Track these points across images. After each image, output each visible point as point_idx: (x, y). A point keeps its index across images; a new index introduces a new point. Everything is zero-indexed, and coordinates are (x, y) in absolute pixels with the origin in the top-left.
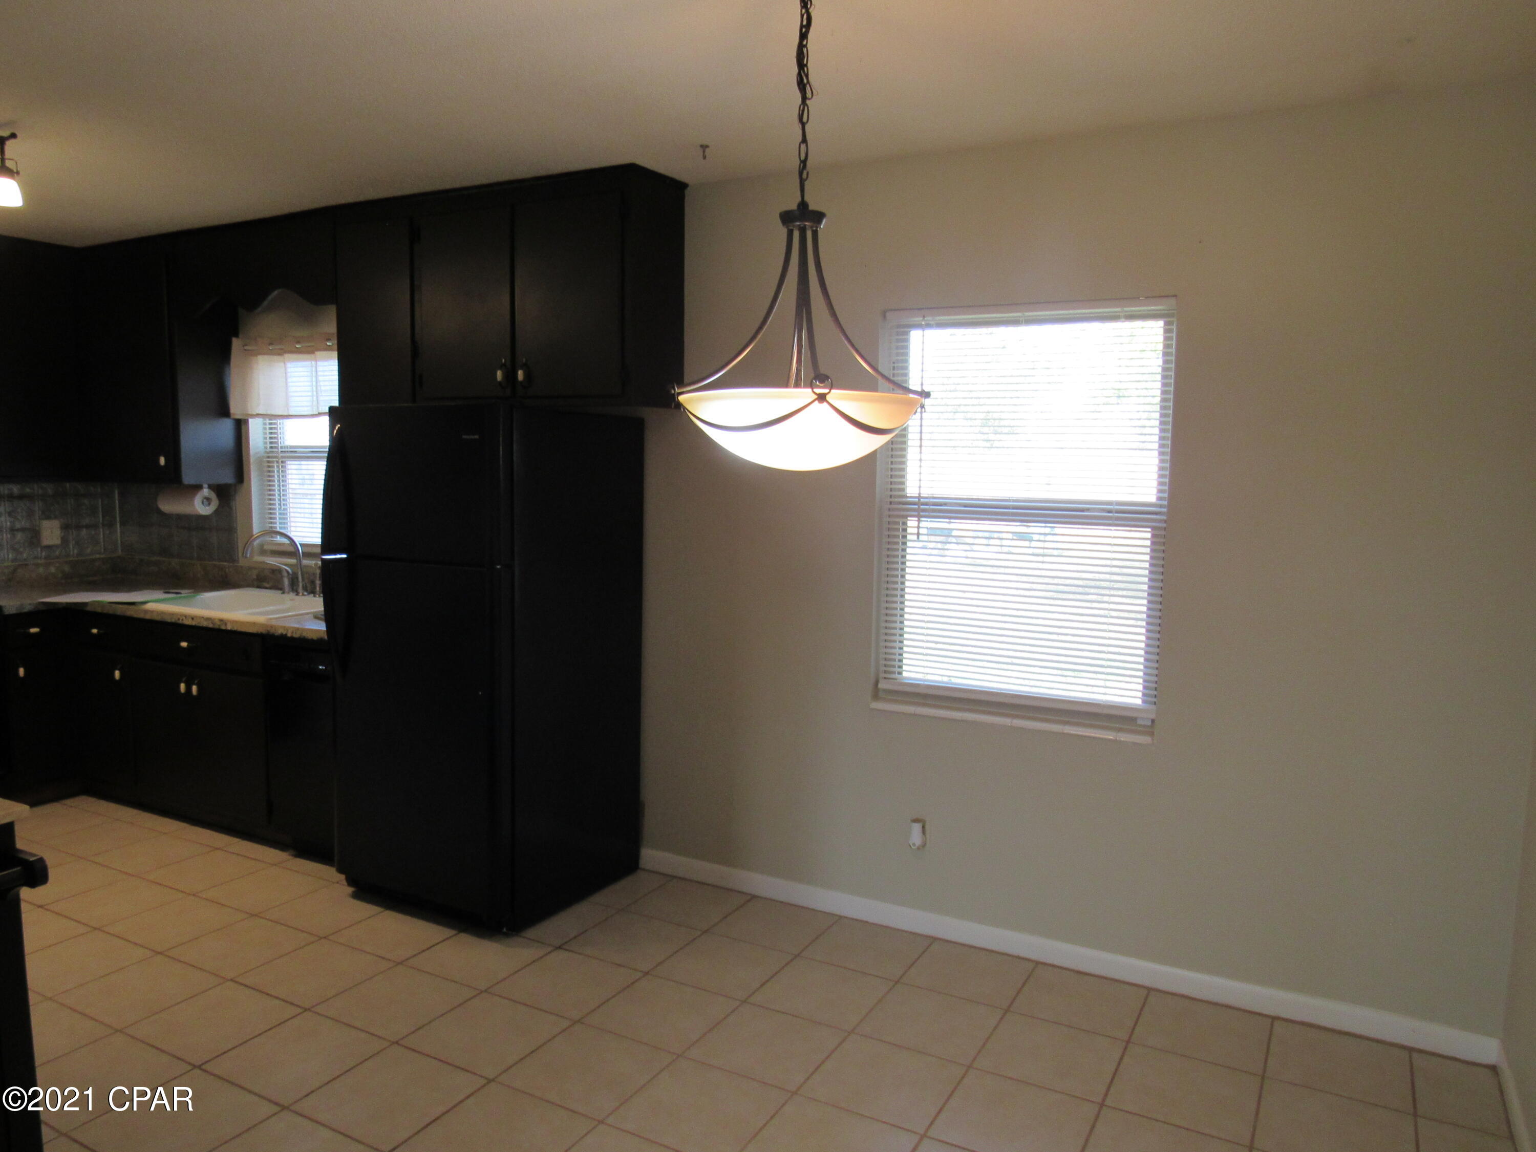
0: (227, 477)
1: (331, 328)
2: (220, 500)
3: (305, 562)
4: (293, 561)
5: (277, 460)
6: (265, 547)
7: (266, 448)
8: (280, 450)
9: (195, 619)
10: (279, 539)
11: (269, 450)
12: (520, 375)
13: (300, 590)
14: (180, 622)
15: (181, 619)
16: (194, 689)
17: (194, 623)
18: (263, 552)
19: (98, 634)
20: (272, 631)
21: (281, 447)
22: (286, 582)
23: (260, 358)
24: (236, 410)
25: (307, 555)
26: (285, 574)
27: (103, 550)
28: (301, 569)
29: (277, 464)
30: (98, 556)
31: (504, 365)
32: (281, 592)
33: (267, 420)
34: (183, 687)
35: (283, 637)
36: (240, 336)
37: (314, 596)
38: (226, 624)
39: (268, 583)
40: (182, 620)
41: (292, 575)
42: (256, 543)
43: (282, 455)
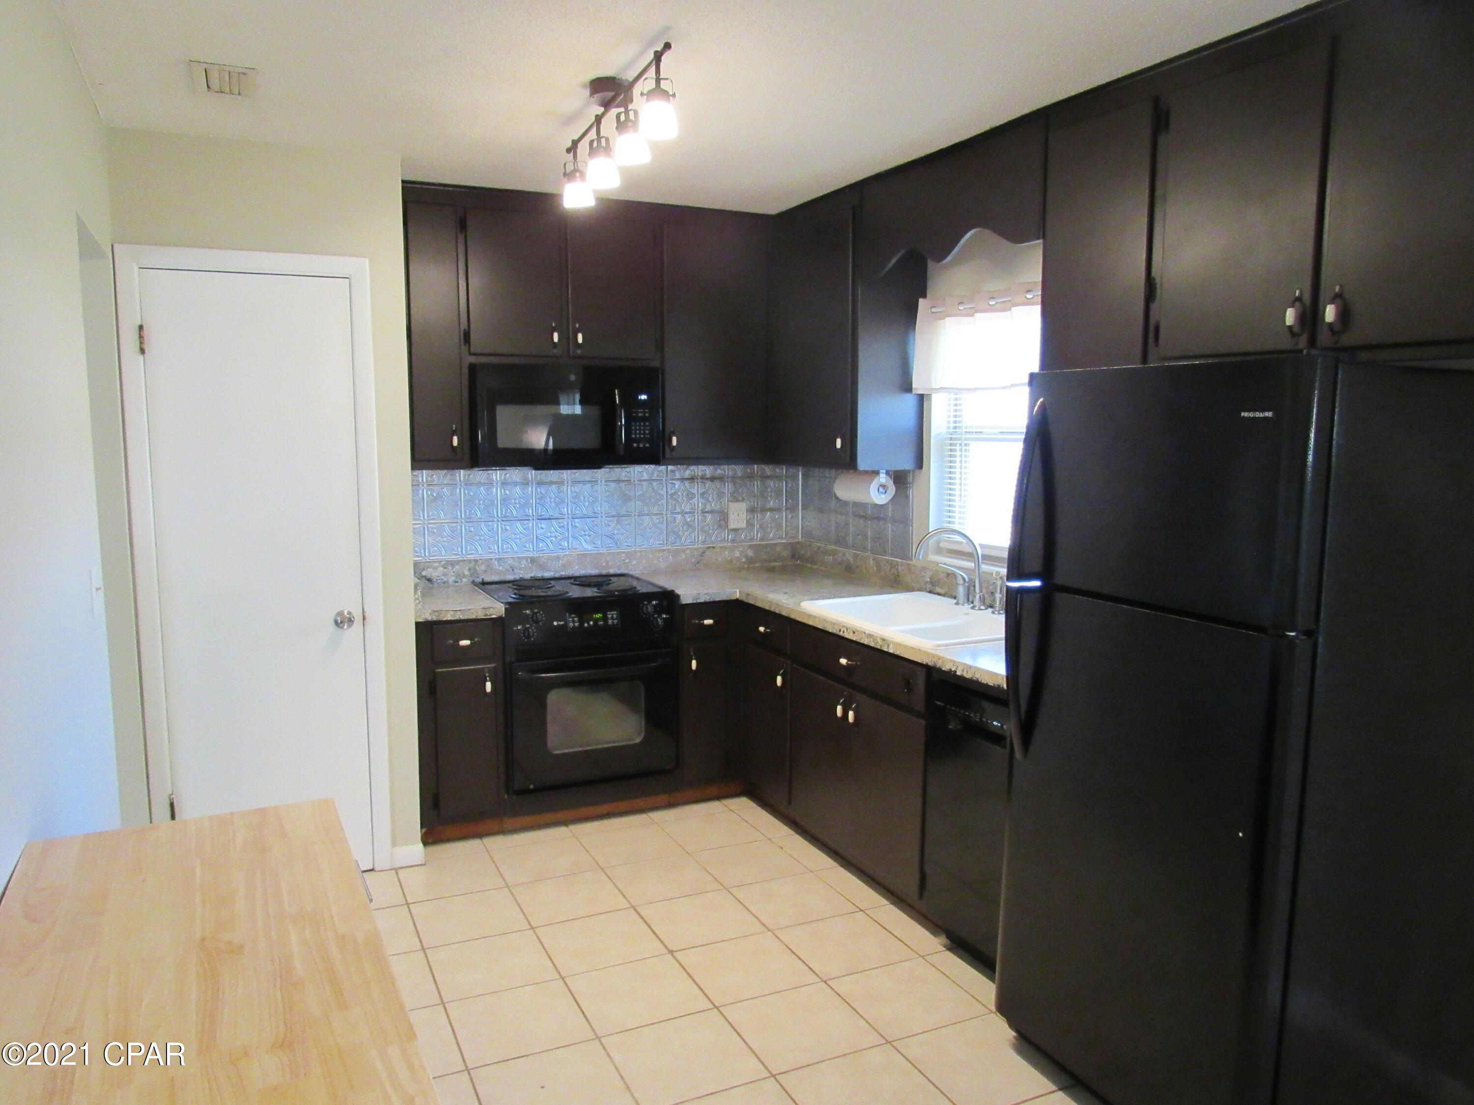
0: (906, 463)
1: (1035, 275)
2: (896, 487)
3: (985, 567)
4: (971, 565)
5: (960, 442)
6: (941, 545)
7: (949, 428)
8: (964, 430)
9: (856, 633)
10: (958, 538)
11: (951, 430)
12: (1330, 313)
13: (977, 603)
14: (841, 634)
15: (842, 630)
16: (851, 714)
17: (854, 638)
18: (939, 551)
19: (764, 634)
20: (939, 664)
21: (966, 427)
22: (961, 590)
23: (949, 321)
24: (918, 385)
25: (987, 558)
26: (961, 581)
27: (784, 536)
28: (979, 578)
29: (960, 448)
30: (779, 541)
31: (1299, 299)
32: (955, 601)
33: (952, 394)
34: (839, 709)
35: (951, 674)
36: (928, 295)
37: (993, 613)
38: (888, 646)
39: (942, 588)
40: (844, 632)
41: (968, 582)
42: (932, 542)
43: (966, 436)
